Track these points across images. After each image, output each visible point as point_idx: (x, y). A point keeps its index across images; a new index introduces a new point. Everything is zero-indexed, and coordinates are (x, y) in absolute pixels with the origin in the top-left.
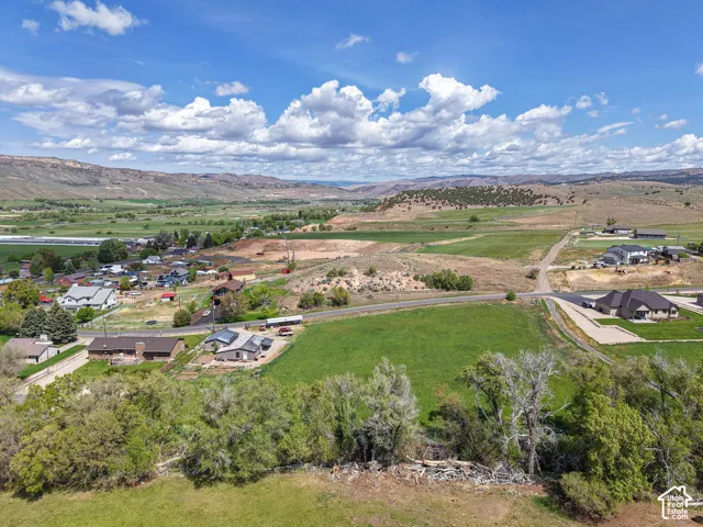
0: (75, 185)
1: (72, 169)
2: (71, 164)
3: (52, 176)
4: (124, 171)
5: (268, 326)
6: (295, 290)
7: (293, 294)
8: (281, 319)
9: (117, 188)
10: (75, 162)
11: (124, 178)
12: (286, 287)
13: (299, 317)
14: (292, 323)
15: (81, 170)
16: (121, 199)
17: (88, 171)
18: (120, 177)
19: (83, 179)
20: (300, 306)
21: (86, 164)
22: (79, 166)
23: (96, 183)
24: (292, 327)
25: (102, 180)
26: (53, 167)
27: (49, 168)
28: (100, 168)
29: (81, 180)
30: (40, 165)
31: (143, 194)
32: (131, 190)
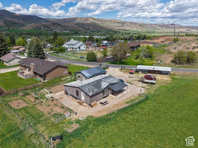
0: (118, 26)
1: (118, 22)
2: (118, 21)
3: (113, 24)
4: (131, 23)
5: (137, 71)
6: (172, 51)
7: (170, 53)
8: (150, 68)
9: (128, 27)
10: (119, 20)
11: (131, 25)
12: (166, 48)
13: (168, 69)
14: (160, 73)
15: (120, 23)
16: (128, 30)
17: (122, 23)
18: (129, 24)
20: (173, 62)
21: (122, 21)
22: (120, 21)
23: (123, 26)
24: (158, 77)
25: (125, 25)
26: (114, 22)
27: (113, 22)
28: (125, 22)
29: (120, 25)
30: (111, 21)
31: (135, 29)
32: (132, 28)
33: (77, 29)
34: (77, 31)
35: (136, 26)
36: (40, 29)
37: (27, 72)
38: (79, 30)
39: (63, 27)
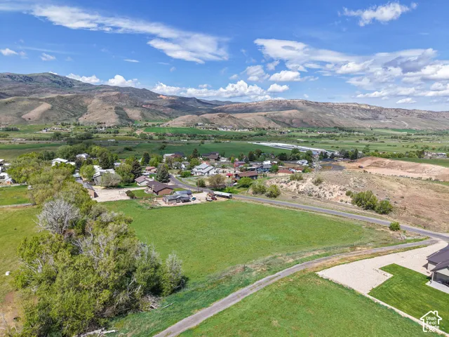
0: (363, 119)
1: (364, 110)
2: (364, 107)
3: (352, 114)
4: (397, 110)
9: (388, 121)
10: (366, 105)
11: (396, 115)
15: (369, 110)
16: (386, 128)
17: (373, 111)
18: (393, 114)
19: (368, 115)
21: (373, 106)
22: (369, 108)
23: (376, 118)
25: (380, 116)
26: (353, 108)
27: (351, 109)
28: (382, 109)
29: (367, 116)
30: (347, 108)
31: (405, 125)
32: (397, 123)
33: (265, 125)
34: (264, 129)
35: (409, 117)
36: (197, 125)
37: (150, 190)
38: (269, 128)
39: (239, 121)
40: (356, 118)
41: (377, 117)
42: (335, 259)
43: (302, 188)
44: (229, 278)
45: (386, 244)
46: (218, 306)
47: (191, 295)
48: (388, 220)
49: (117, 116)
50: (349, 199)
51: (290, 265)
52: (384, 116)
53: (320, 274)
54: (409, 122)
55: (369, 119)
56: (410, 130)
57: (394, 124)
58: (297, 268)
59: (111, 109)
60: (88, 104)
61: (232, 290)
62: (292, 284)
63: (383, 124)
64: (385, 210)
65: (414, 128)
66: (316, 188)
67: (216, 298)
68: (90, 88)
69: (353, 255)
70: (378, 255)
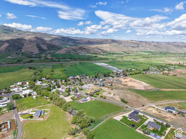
0: (133, 47)
1: (134, 43)
3: (129, 45)
11: (145, 45)
15: (136, 43)
16: (142, 51)
19: (136, 45)
21: (137, 41)
26: (130, 43)
27: (129, 43)
30: (128, 42)
31: (148, 50)
32: (146, 48)
36: (71, 52)
37: (76, 97)
39: (87, 50)
40: (131, 46)
41: (139, 46)
42: (116, 115)
43: (111, 96)
44: (101, 119)
45: (124, 111)
46: (100, 124)
47: (96, 122)
48: (126, 105)
49: (38, 49)
50: (120, 100)
51: (109, 117)
52: (141, 46)
53: (113, 118)
54: (150, 48)
55: (136, 47)
56: (150, 52)
57: (145, 49)
58: (110, 117)
59: (35, 45)
60: (24, 42)
61: (102, 121)
62: (109, 120)
63: (141, 49)
64: (126, 103)
65: (152, 51)
66: (114, 97)
67: (100, 123)
68: (22, 32)
69: (118, 114)
70: (122, 114)
